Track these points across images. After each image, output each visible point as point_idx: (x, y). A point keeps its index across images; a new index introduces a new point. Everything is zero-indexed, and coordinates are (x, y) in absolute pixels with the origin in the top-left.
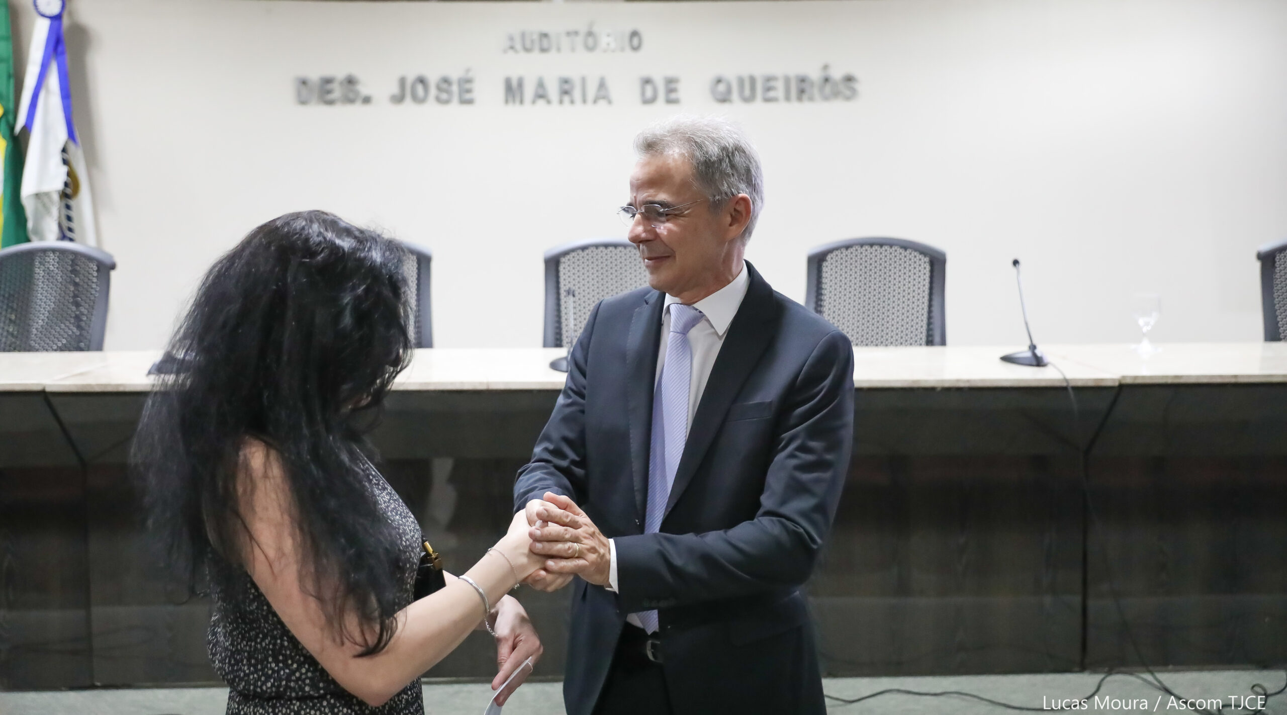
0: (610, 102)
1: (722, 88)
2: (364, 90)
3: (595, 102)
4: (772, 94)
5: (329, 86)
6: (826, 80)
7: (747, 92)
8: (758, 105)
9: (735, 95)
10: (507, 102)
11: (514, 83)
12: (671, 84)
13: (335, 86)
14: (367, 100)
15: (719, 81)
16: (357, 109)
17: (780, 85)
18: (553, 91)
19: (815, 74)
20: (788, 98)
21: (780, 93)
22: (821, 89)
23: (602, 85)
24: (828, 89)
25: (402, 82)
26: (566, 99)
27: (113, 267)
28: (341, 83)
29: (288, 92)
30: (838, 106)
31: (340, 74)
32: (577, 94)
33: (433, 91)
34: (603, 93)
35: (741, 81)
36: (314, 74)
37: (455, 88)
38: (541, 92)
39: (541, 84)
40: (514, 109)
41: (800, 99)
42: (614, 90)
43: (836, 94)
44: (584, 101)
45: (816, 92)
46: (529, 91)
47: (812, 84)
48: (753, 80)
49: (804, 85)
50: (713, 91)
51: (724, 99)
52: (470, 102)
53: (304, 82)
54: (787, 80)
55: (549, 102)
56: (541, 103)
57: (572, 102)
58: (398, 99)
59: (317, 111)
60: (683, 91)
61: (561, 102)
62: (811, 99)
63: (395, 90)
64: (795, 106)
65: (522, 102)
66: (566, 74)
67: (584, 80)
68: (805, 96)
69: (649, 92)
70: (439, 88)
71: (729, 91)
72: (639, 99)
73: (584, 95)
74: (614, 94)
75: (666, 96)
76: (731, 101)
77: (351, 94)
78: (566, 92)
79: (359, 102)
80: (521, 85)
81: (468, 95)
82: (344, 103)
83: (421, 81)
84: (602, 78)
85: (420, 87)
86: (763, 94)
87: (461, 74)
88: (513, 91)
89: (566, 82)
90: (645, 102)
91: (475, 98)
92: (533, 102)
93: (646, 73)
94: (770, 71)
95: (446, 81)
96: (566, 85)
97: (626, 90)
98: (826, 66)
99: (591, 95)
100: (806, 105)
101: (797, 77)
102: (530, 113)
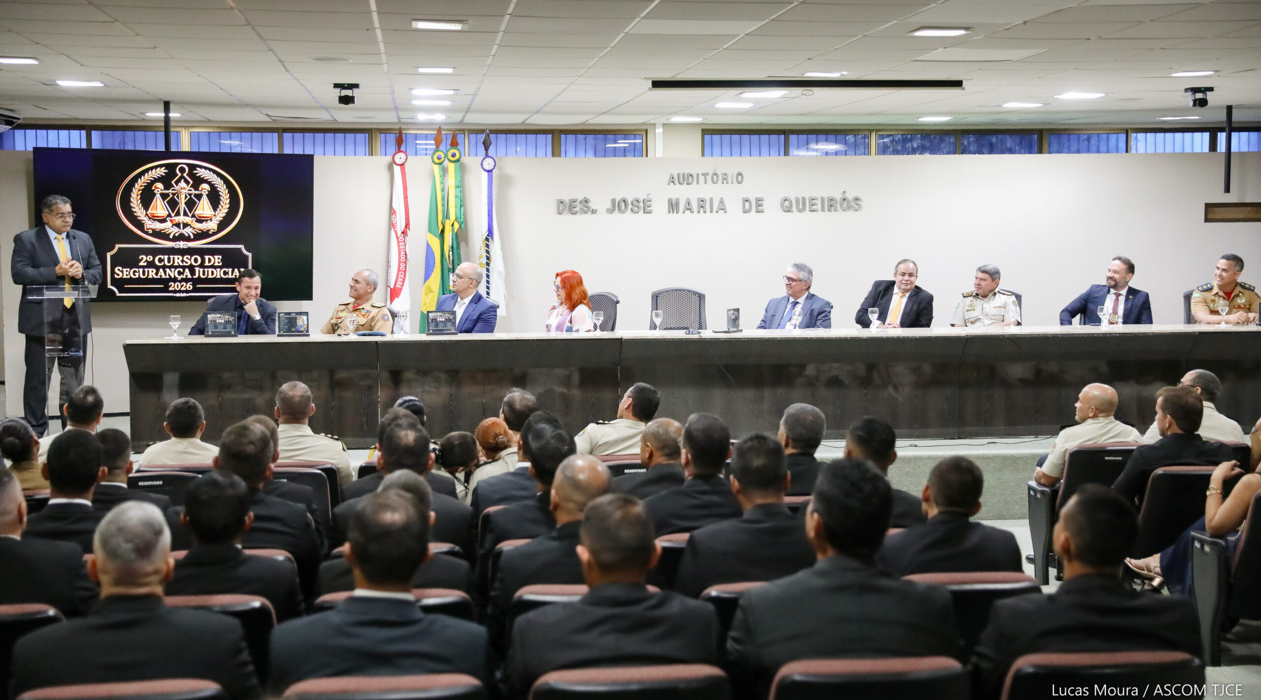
0: (726, 212)
1: (787, 203)
2: (593, 206)
3: (717, 212)
4: (814, 207)
5: (574, 204)
6: (844, 199)
7: (801, 207)
8: (807, 213)
9: (794, 208)
10: (669, 212)
11: (674, 202)
12: (759, 202)
13: (577, 203)
14: (594, 212)
15: (786, 200)
16: (589, 216)
17: (819, 202)
18: (695, 206)
19: (838, 197)
20: (823, 210)
21: (819, 207)
22: (841, 205)
23: (722, 202)
24: (845, 205)
25: (613, 201)
26: (702, 210)
28: (581, 202)
29: (553, 207)
30: (851, 214)
31: (580, 198)
32: (708, 208)
33: (630, 206)
34: (722, 208)
35: (797, 200)
36: (566, 199)
37: (641, 204)
38: (688, 207)
39: (688, 203)
40: (673, 216)
41: (829, 210)
42: (728, 206)
43: (849, 208)
44: (711, 212)
45: (838, 206)
46: (682, 206)
47: (836, 202)
48: (804, 199)
49: (832, 203)
50: (782, 205)
51: (788, 210)
52: (650, 212)
53: (562, 202)
54: (823, 199)
55: (692, 212)
56: (688, 212)
57: (705, 212)
58: (610, 211)
59: (567, 217)
60: (766, 206)
61: (699, 212)
62: (836, 210)
63: (609, 206)
64: (827, 213)
65: (677, 213)
66: (702, 196)
67: (711, 200)
68: (833, 209)
69: (747, 207)
70: (632, 204)
71: (791, 205)
72: (742, 211)
73: (711, 208)
74: (728, 208)
75: (757, 208)
76: (792, 212)
77: (585, 209)
78: (702, 207)
79: (590, 212)
80: (677, 204)
81: (648, 209)
82: (581, 213)
83: (624, 201)
84: (722, 199)
85: (623, 204)
86: (809, 208)
87: (645, 197)
88: (673, 206)
89: (702, 201)
90: (744, 212)
91: (652, 210)
92: (684, 212)
93: (746, 196)
94: (814, 195)
95: (638, 201)
96: (702, 203)
97: (734, 206)
98: (844, 192)
99: (715, 208)
100: (833, 213)
101: (828, 198)
102: (682, 218)
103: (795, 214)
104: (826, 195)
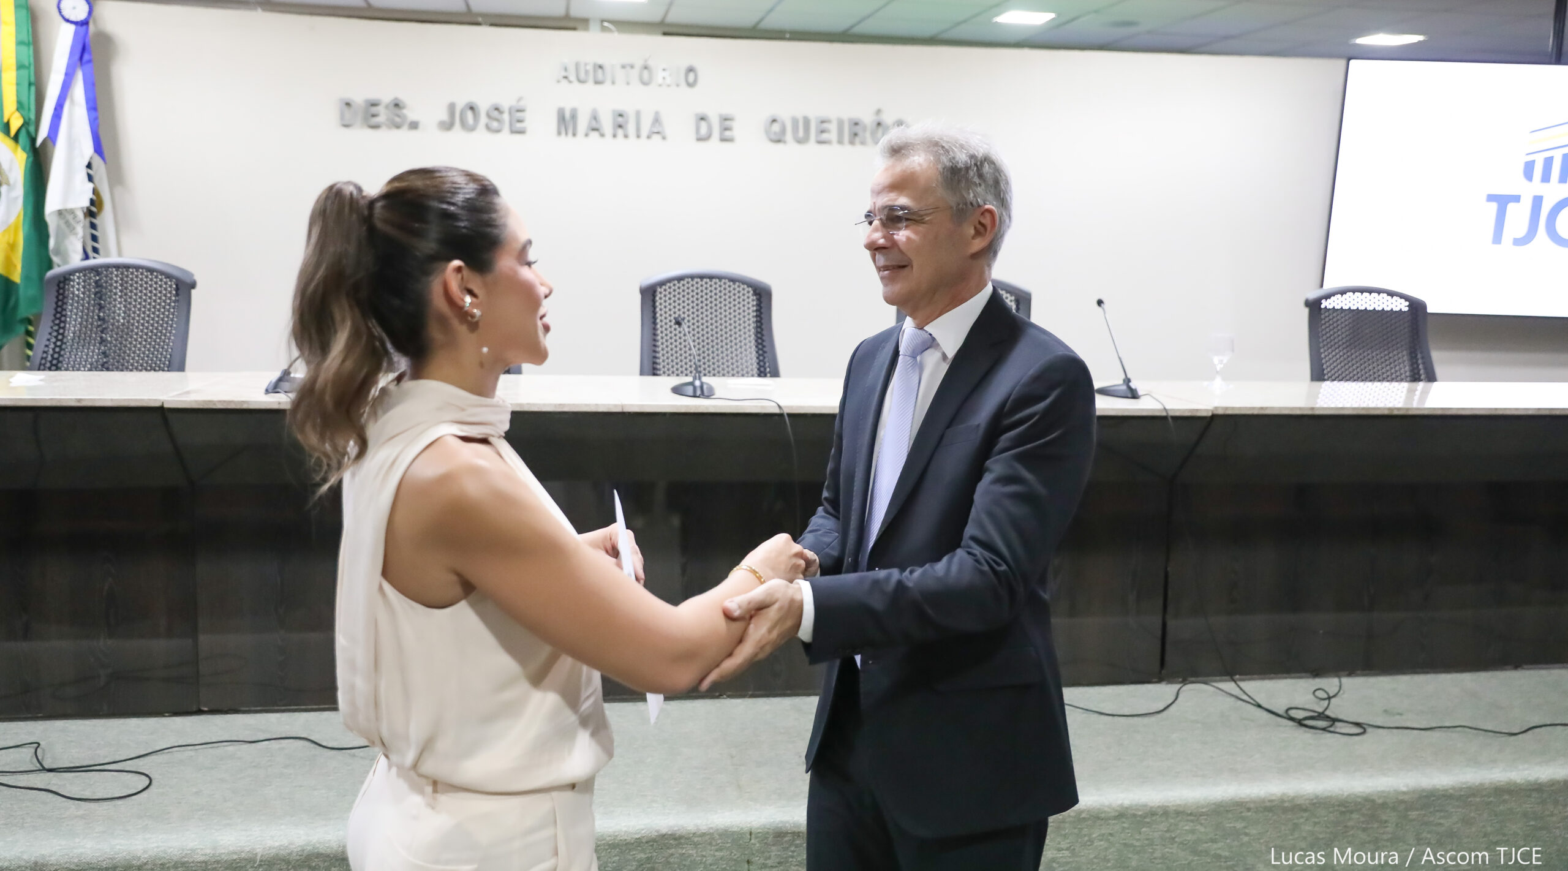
0: (664, 138)
1: (776, 127)
2: (411, 115)
3: (649, 137)
4: (825, 136)
5: (374, 110)
6: (879, 124)
7: (801, 134)
8: (812, 146)
9: (789, 136)
10: (559, 133)
11: (568, 115)
12: (726, 121)
13: (380, 109)
14: (414, 126)
15: (774, 121)
16: (404, 134)
17: (833, 127)
18: (607, 125)
19: (868, 119)
20: (840, 142)
21: (833, 136)
22: (873, 134)
23: (657, 120)
25: (452, 107)
26: (620, 132)
27: (193, 285)
28: (387, 107)
29: (331, 114)
31: (386, 98)
32: (631, 128)
33: (483, 120)
34: (657, 130)
35: (795, 122)
36: (359, 98)
37: (506, 117)
38: (594, 124)
39: (595, 118)
40: (567, 141)
41: (852, 143)
42: (668, 128)
44: (638, 136)
45: (868, 135)
46: (583, 124)
47: (865, 129)
48: (807, 122)
49: (857, 129)
50: (767, 132)
51: (779, 140)
52: (522, 132)
53: (348, 104)
54: (840, 123)
55: (602, 135)
56: (594, 135)
57: (626, 136)
58: (447, 126)
59: (361, 135)
60: (738, 130)
61: (615, 136)
62: (863, 143)
63: (444, 116)
64: (848, 148)
65: (574, 135)
66: (620, 107)
67: (638, 114)
68: (857, 140)
69: (704, 130)
70: (488, 116)
71: (783, 131)
72: (693, 136)
73: (638, 129)
74: (668, 130)
75: (721, 134)
76: (785, 142)
77: (397, 119)
78: (620, 126)
79: (406, 127)
80: (574, 116)
81: (519, 125)
82: (389, 127)
83: (472, 108)
84: (657, 113)
85: (469, 114)
86: (817, 136)
87: (513, 103)
88: (566, 122)
89: (621, 115)
90: (699, 139)
91: (525, 128)
92: (587, 135)
93: (701, 110)
94: (824, 113)
95: (497, 109)
96: (620, 119)
97: (680, 127)
98: (879, 112)
99: (645, 132)
100: (858, 149)
101: (850, 120)
102: (583, 145)
103: (790, 147)
104: (849, 112)
